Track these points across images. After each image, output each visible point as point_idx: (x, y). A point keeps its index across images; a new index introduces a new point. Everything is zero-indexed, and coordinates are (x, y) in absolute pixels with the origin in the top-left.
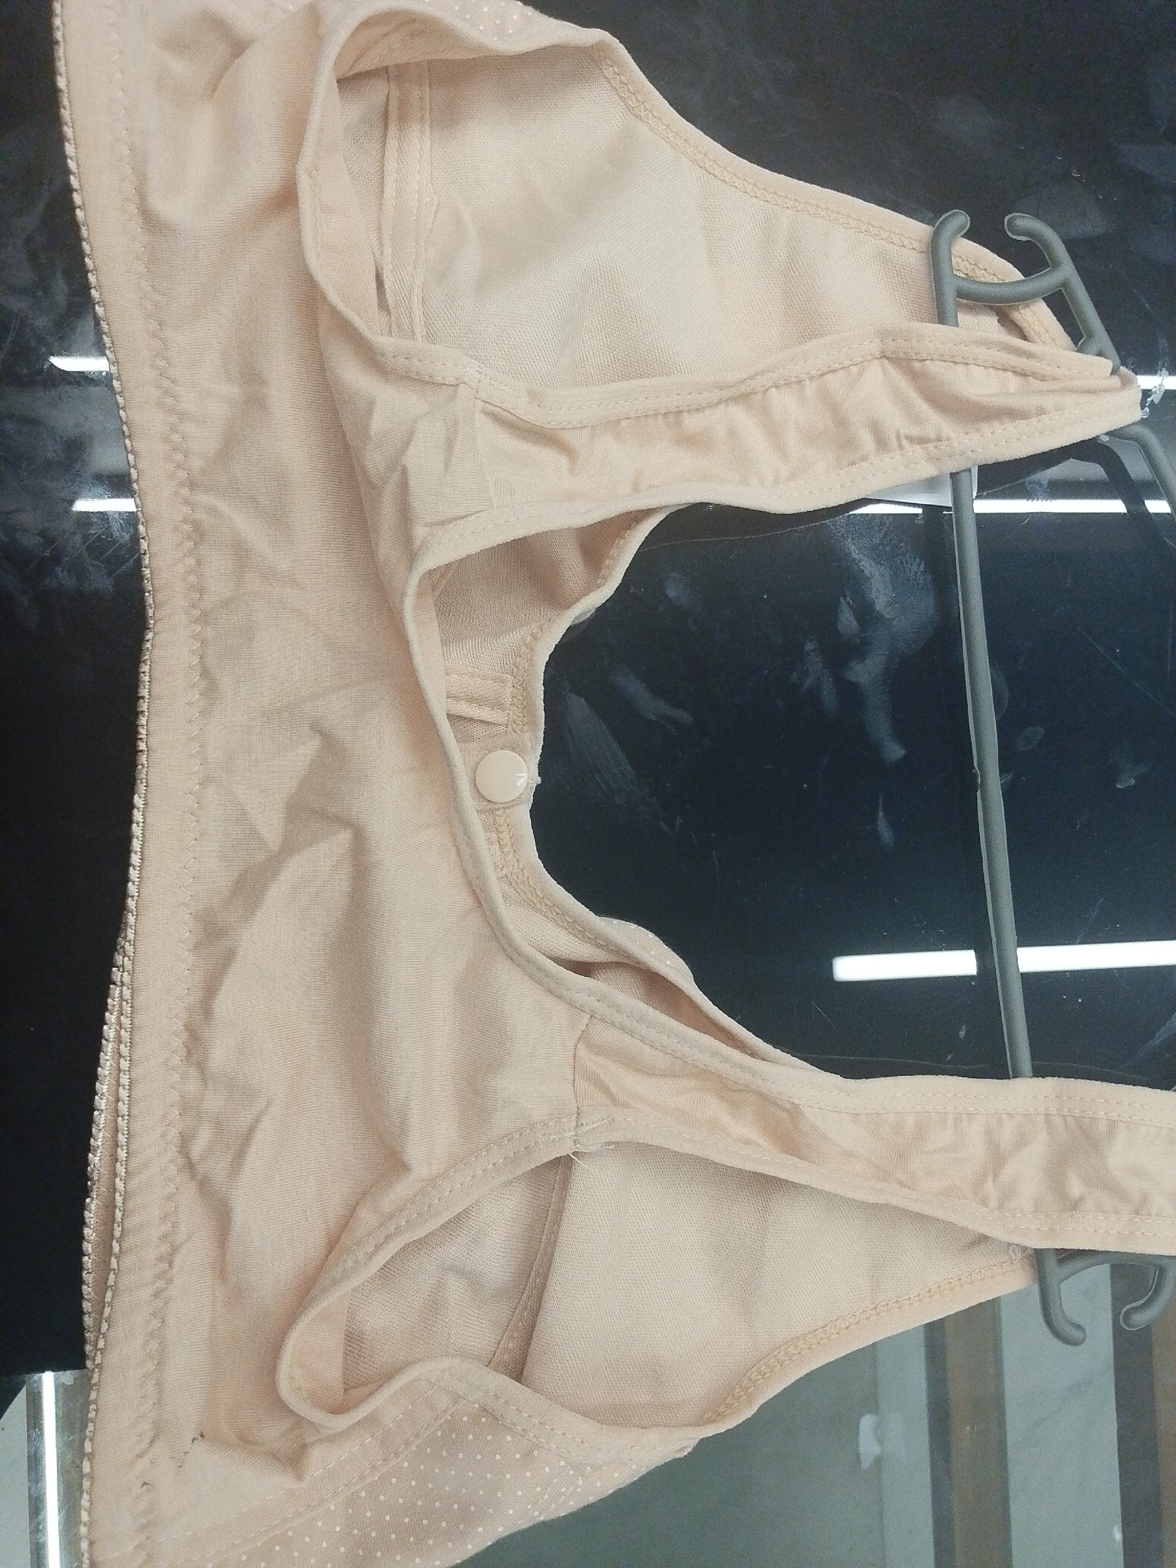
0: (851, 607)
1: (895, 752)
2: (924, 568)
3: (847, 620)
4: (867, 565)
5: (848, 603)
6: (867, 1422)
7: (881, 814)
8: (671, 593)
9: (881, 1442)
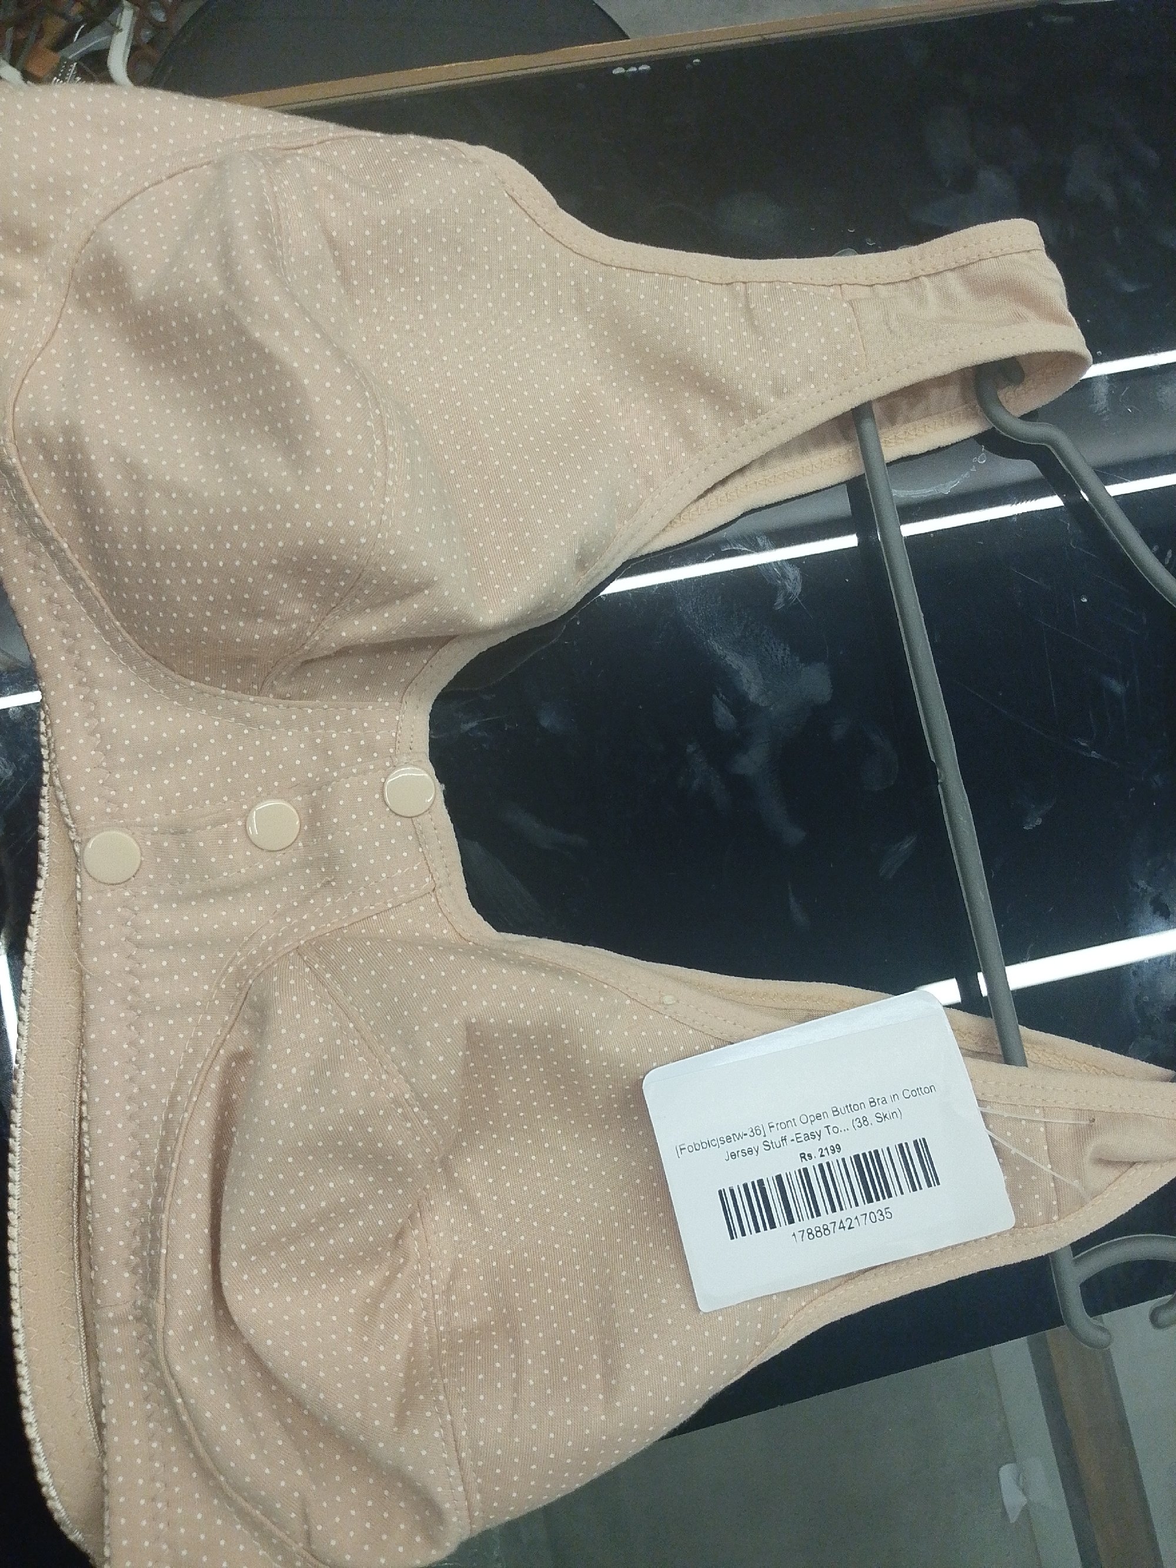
0: (724, 702)
1: (794, 835)
2: (790, 651)
3: (723, 715)
4: (733, 660)
5: (721, 699)
6: (1006, 1473)
7: (792, 899)
8: (545, 722)
9: (1025, 1492)
